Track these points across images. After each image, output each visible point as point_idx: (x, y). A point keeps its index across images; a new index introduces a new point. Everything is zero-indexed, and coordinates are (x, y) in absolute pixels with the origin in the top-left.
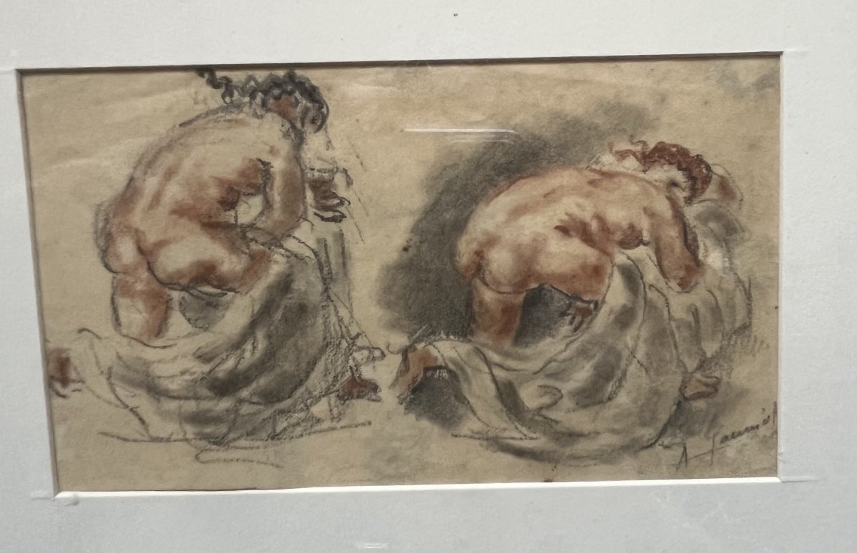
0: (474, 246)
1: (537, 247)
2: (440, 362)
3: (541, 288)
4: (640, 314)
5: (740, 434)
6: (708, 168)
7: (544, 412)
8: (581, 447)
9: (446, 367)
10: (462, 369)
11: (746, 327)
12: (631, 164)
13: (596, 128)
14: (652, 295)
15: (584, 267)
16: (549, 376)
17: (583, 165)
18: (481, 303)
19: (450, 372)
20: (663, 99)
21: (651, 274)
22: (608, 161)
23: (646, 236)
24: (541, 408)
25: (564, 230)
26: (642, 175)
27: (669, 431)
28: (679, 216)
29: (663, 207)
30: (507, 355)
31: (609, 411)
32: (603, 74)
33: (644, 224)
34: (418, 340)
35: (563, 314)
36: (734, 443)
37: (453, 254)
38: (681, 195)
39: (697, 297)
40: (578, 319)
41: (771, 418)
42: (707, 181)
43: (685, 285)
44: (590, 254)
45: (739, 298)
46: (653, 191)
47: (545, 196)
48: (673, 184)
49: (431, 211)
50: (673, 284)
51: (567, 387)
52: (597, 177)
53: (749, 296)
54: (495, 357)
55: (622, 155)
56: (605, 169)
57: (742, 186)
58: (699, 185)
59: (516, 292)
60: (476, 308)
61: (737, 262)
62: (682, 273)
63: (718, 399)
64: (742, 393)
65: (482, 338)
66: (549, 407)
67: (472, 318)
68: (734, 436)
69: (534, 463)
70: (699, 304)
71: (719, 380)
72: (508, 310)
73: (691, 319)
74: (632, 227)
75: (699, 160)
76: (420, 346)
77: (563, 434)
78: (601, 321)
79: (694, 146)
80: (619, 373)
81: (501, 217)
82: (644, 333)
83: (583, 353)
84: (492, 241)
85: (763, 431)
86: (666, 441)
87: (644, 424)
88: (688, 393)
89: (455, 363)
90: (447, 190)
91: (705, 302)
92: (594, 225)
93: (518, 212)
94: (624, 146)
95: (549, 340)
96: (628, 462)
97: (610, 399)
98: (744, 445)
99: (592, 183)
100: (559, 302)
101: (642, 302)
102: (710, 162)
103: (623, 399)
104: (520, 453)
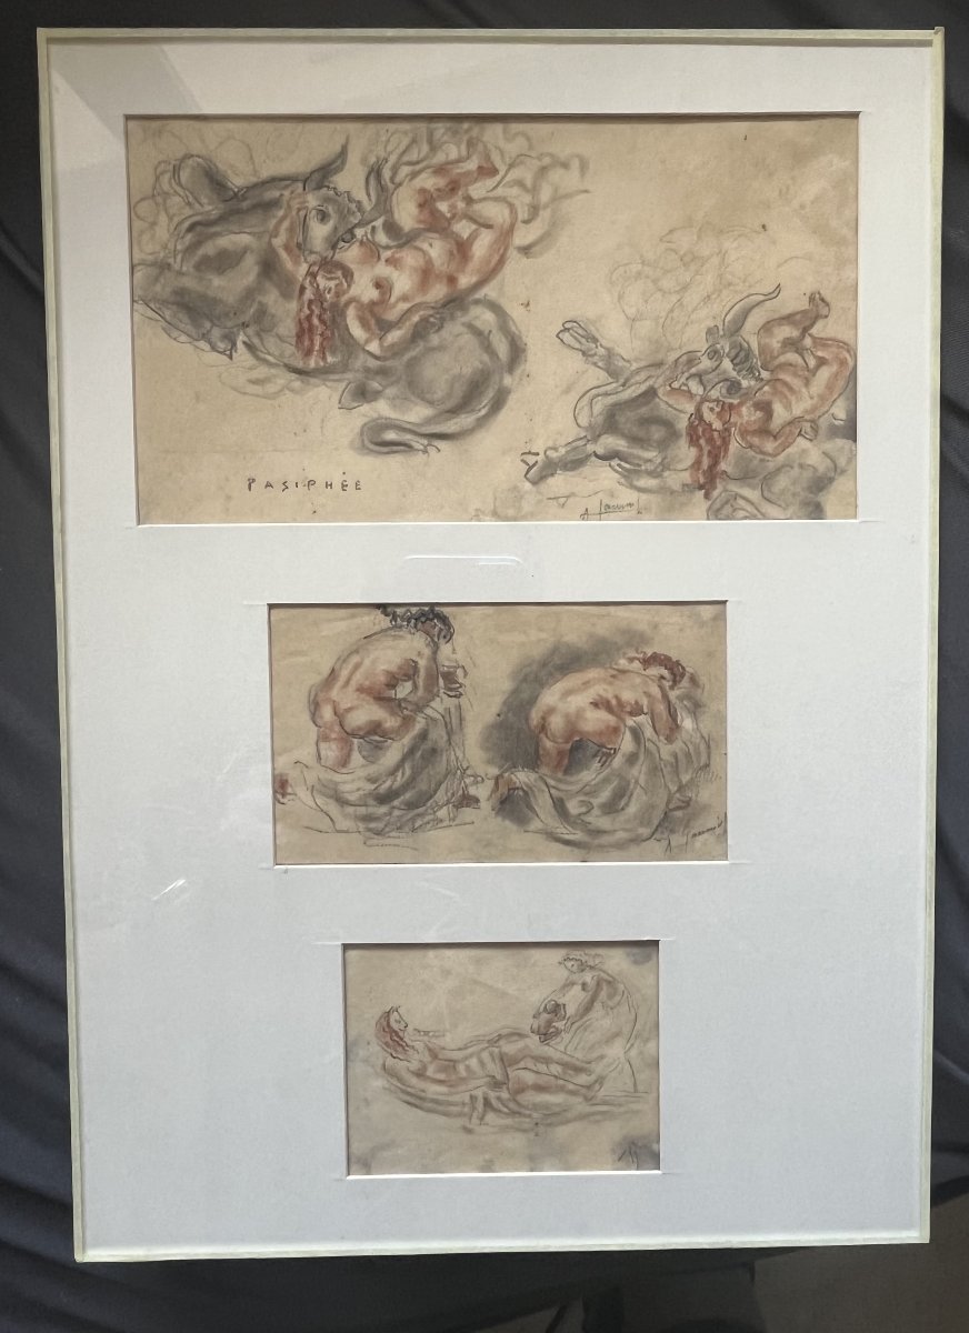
0: (541, 714)
1: (580, 713)
2: (518, 785)
3: (581, 740)
4: (642, 757)
5: (703, 832)
6: (683, 668)
7: (582, 817)
8: (604, 840)
9: (522, 789)
10: (531, 788)
11: (707, 765)
12: (636, 665)
13: (616, 643)
14: (649, 745)
15: (608, 727)
16: (586, 794)
17: (608, 666)
18: (544, 749)
19: (524, 791)
20: (656, 627)
21: (649, 732)
22: (623, 663)
23: (645, 710)
24: (580, 815)
25: (595, 705)
26: (644, 672)
27: (660, 829)
28: (665, 696)
29: (655, 691)
30: (560, 781)
31: (622, 817)
32: (620, 611)
33: (645, 702)
34: (506, 770)
35: (595, 756)
36: (701, 838)
37: (527, 719)
38: (667, 684)
39: (678, 746)
40: (604, 759)
41: (723, 822)
42: (683, 675)
43: (670, 739)
44: (611, 719)
45: (703, 747)
46: (650, 682)
47: (583, 684)
48: (662, 677)
49: (515, 692)
50: (662, 738)
51: (596, 802)
52: (615, 673)
53: (709, 747)
54: (552, 782)
55: (631, 660)
56: (621, 667)
57: (703, 679)
58: (678, 678)
59: (567, 742)
60: (541, 752)
61: (701, 725)
62: (668, 732)
63: (690, 810)
64: (706, 808)
65: (544, 770)
66: (585, 814)
67: (537, 756)
68: (700, 834)
69: (576, 850)
70: (677, 751)
71: (690, 799)
72: (560, 753)
73: (673, 761)
74: (637, 703)
75: (678, 663)
76: (506, 775)
77: (593, 831)
78: (617, 761)
79: (674, 656)
80: (628, 793)
81: (557, 697)
82: (644, 769)
83: (606, 780)
84: (551, 711)
85: (718, 831)
86: (657, 836)
87: (642, 824)
88: (671, 806)
89: (527, 785)
90: (525, 680)
91: (681, 749)
92: (614, 702)
93: (568, 693)
94: (632, 654)
95: (585, 773)
96: (634, 850)
97: (623, 809)
98: (706, 840)
99: (613, 676)
100: (592, 748)
101: (643, 750)
102: (684, 665)
103: (632, 809)
104: (567, 843)
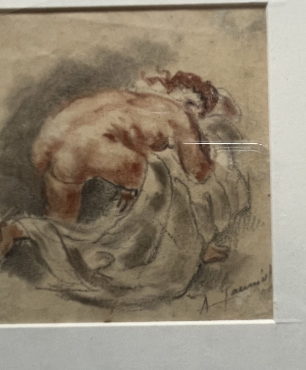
0: (45, 148)
1: (91, 149)
2: (25, 234)
3: (95, 180)
4: (169, 199)
5: (245, 288)
6: (215, 90)
7: (102, 271)
8: (130, 297)
9: (29, 238)
10: (41, 239)
11: (247, 210)
12: (159, 88)
13: (131, 60)
14: (177, 185)
15: (126, 165)
16: (104, 245)
17: (123, 88)
18: (52, 190)
19: (32, 241)
20: (180, 39)
21: (176, 170)
22: (141, 85)
23: (171, 142)
24: (99, 269)
25: (110, 137)
26: (166, 96)
27: (194, 286)
28: (195, 127)
29: (183, 120)
30: (73, 229)
31: (149, 271)
32: (136, 19)
33: (169, 132)
34: (8, 218)
35: (112, 199)
36: (242, 295)
37: (29, 155)
38: (195, 111)
39: (211, 187)
40: (123, 202)
41: (268, 276)
42: (215, 100)
43: (201, 178)
44: (130, 155)
45: (241, 187)
46: (175, 108)
47: (96, 111)
48: (190, 103)
49: (12, 122)
50: (192, 177)
51: (118, 253)
52: (133, 97)
53: (248, 187)
54: (65, 231)
55: (152, 81)
56: (139, 91)
57: (240, 104)
58: (209, 103)
59: (77, 183)
60: (48, 194)
62: (198, 169)
63: (228, 263)
64: (246, 258)
65: (55, 216)
66: (105, 267)
67: (46, 201)
68: (241, 290)
69: (96, 309)
70: (211, 192)
71: (228, 249)
72: (71, 196)
73: (206, 203)
74: (160, 135)
75: (208, 85)
76: (10, 222)
77: (116, 287)
78: (141, 204)
79: (205, 76)
80: (155, 243)
81: (64, 127)
82: (172, 214)
83: (128, 228)
84: (58, 145)
85: (262, 286)
86: (191, 292)
87: (174, 281)
88: (207, 258)
89: (36, 235)
90: (23, 106)
91: (216, 191)
92: (132, 133)
93: (76, 123)
94: (152, 74)
95: (103, 218)
96: (165, 308)
97: (149, 262)
98: (249, 296)
99: (130, 102)
100: (109, 190)
101: (169, 191)
102: (216, 86)
104: (86, 301)
